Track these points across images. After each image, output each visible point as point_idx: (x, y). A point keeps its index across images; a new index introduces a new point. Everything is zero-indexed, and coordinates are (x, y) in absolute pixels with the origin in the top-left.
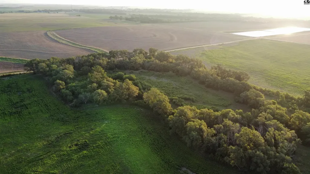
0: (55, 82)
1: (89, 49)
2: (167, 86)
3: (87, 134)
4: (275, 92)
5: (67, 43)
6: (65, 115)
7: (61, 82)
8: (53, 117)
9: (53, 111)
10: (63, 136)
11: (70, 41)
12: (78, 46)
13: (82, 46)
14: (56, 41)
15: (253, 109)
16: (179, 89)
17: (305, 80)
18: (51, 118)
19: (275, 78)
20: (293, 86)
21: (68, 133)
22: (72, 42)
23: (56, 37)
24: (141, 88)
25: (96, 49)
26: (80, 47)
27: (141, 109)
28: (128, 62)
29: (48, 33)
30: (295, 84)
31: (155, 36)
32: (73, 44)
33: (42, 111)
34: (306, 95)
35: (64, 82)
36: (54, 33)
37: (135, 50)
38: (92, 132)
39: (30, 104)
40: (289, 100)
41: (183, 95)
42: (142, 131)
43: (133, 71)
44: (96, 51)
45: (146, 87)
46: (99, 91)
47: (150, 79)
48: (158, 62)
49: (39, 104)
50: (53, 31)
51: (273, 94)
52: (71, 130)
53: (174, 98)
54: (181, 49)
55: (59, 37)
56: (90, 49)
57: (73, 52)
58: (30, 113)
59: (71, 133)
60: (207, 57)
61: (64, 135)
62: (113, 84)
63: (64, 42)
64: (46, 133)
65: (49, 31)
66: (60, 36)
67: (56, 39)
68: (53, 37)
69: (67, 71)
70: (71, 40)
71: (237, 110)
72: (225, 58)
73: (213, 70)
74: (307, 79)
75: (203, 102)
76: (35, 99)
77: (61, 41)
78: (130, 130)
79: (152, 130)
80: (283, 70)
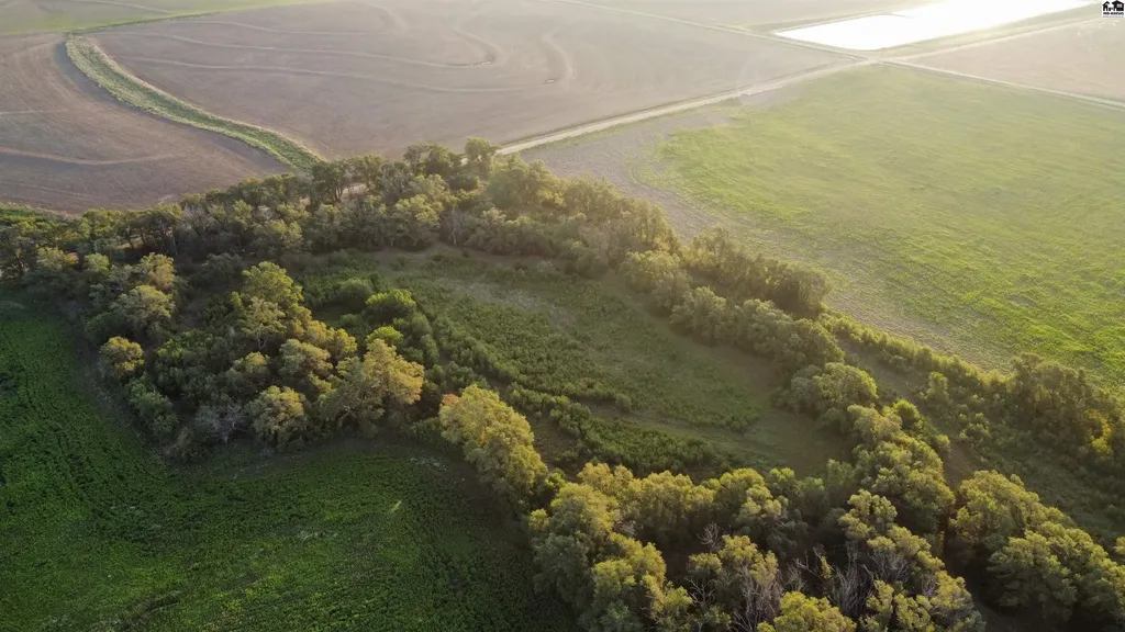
0: (105, 348)
1: (235, 134)
2: (530, 334)
3: (235, 604)
4: (916, 350)
5: (148, 104)
6: (149, 506)
7: (125, 344)
8: (103, 522)
9: (101, 489)
10: (145, 616)
11: (161, 92)
12: (192, 122)
13: (205, 119)
14: (103, 95)
15: (832, 461)
16: (575, 347)
17: (1024, 279)
18: (94, 525)
19: (918, 276)
20: (981, 315)
21: (161, 604)
22: (168, 96)
23: (106, 69)
24: (435, 352)
25: (262, 135)
26: (199, 125)
27: (432, 459)
28: (384, 221)
29: (73, 51)
30: (986, 300)
31: (492, 58)
32: (174, 107)
33: (59, 494)
34: (1018, 378)
35: (138, 346)
36: (97, 49)
37: (414, 152)
38: (250, 592)
39: (10, 456)
40: (961, 390)
41: (591, 380)
42: (437, 576)
43: (407, 256)
44: (262, 144)
45: (453, 345)
46: (274, 393)
47: (467, 301)
48: (496, 217)
49: (47, 453)
50: (90, 31)
51: (909, 361)
52: (175, 586)
53: (553, 399)
54: (590, 129)
55: (117, 68)
56: (240, 135)
57: (172, 156)
58: (12, 505)
59: (174, 601)
60: (681, 170)
61: (149, 610)
62: (326, 354)
63: (136, 98)
64: (80, 604)
65: (74, 34)
66: (120, 61)
67: (102, 80)
68: (92, 73)
69: (148, 291)
70: (164, 88)
71: (775, 471)
72: (746, 171)
73: (700, 252)
74: (1030, 274)
75: (660, 413)
76: (31, 427)
77: (124, 93)
78: (393, 572)
79: (474, 570)
80: (951, 233)
